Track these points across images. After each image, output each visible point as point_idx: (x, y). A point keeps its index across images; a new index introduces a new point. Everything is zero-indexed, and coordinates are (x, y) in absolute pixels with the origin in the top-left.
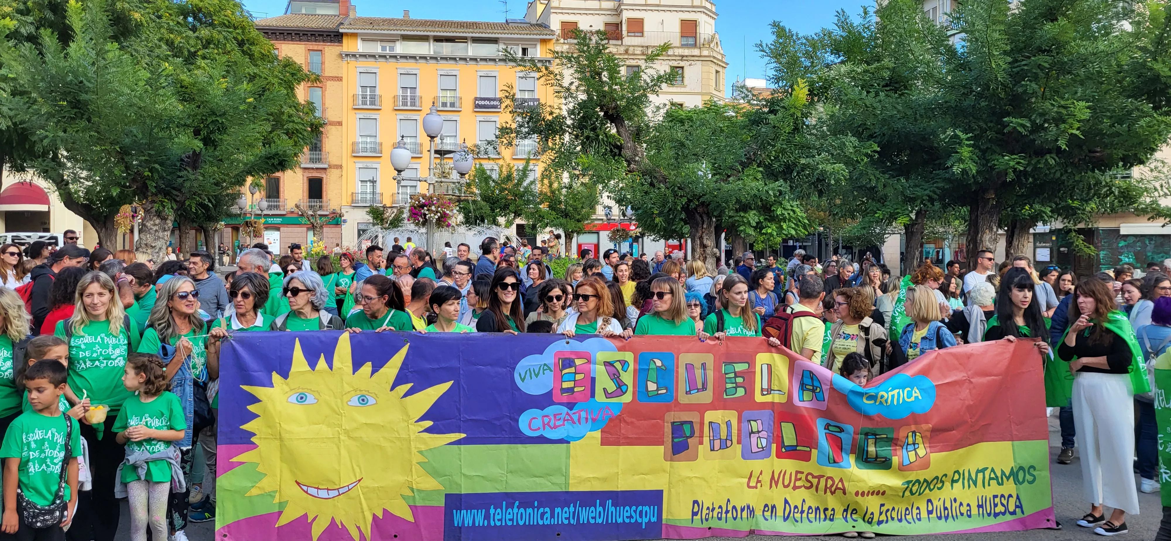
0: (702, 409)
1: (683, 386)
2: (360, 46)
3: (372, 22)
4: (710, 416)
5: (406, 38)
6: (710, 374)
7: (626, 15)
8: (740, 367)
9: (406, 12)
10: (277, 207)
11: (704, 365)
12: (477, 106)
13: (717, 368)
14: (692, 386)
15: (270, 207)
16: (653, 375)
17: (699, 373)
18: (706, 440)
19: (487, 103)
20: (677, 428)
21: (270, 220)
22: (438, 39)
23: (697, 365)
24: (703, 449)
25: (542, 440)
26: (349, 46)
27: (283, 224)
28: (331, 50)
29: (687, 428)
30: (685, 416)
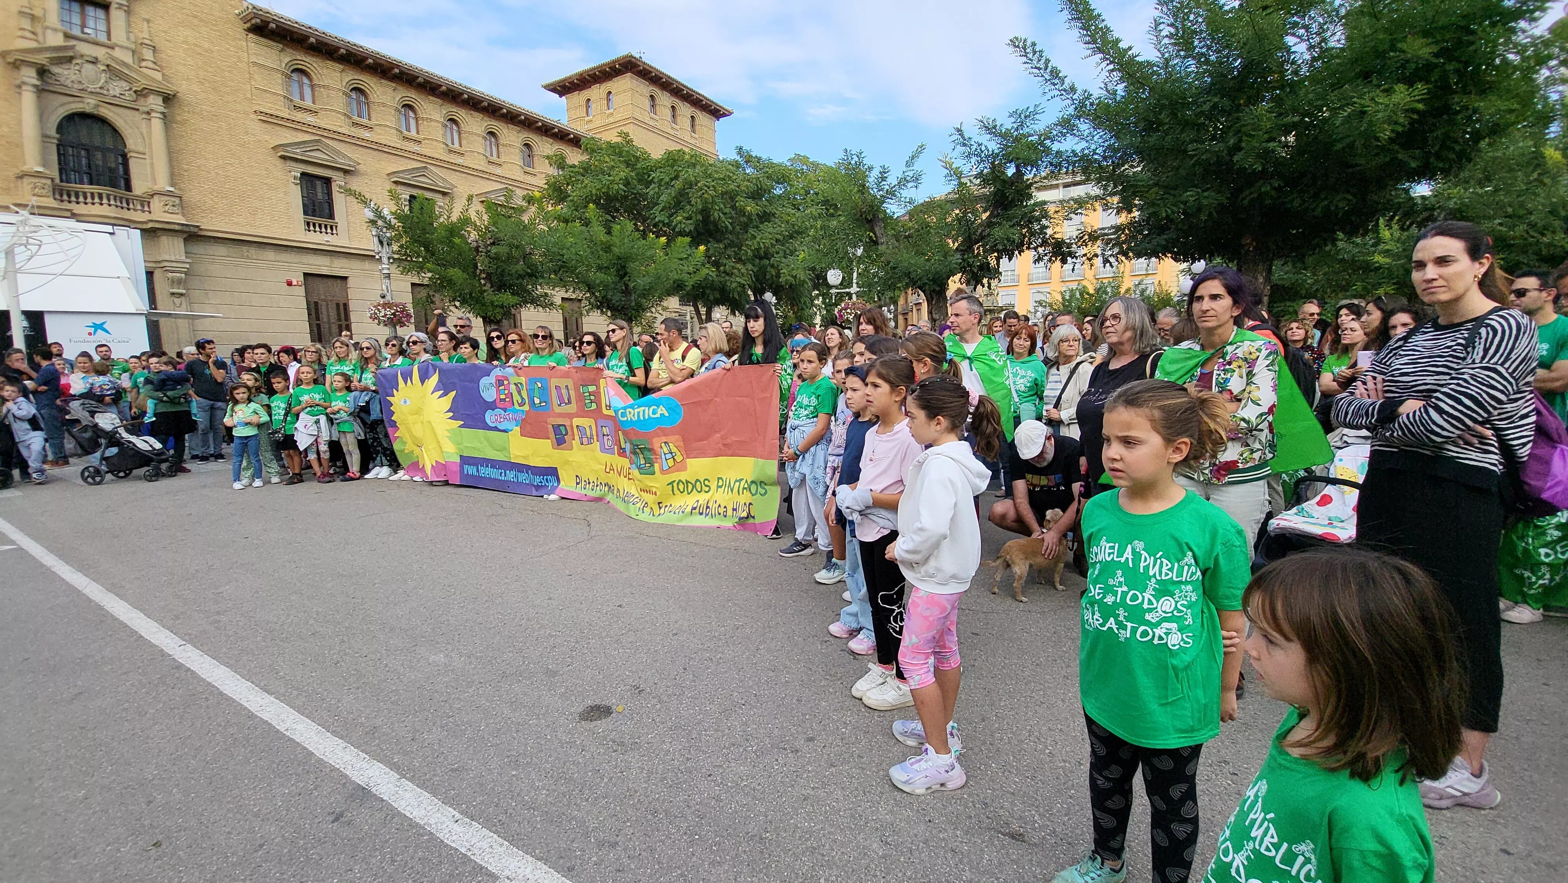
0: (571, 416)
1: (556, 401)
4: (576, 421)
6: (572, 393)
8: (592, 388)
11: (567, 386)
13: (577, 390)
14: (562, 401)
16: (536, 391)
17: (564, 391)
18: (577, 437)
20: (556, 428)
23: (563, 387)
24: (576, 443)
25: (496, 429)
29: (562, 428)
30: (560, 421)
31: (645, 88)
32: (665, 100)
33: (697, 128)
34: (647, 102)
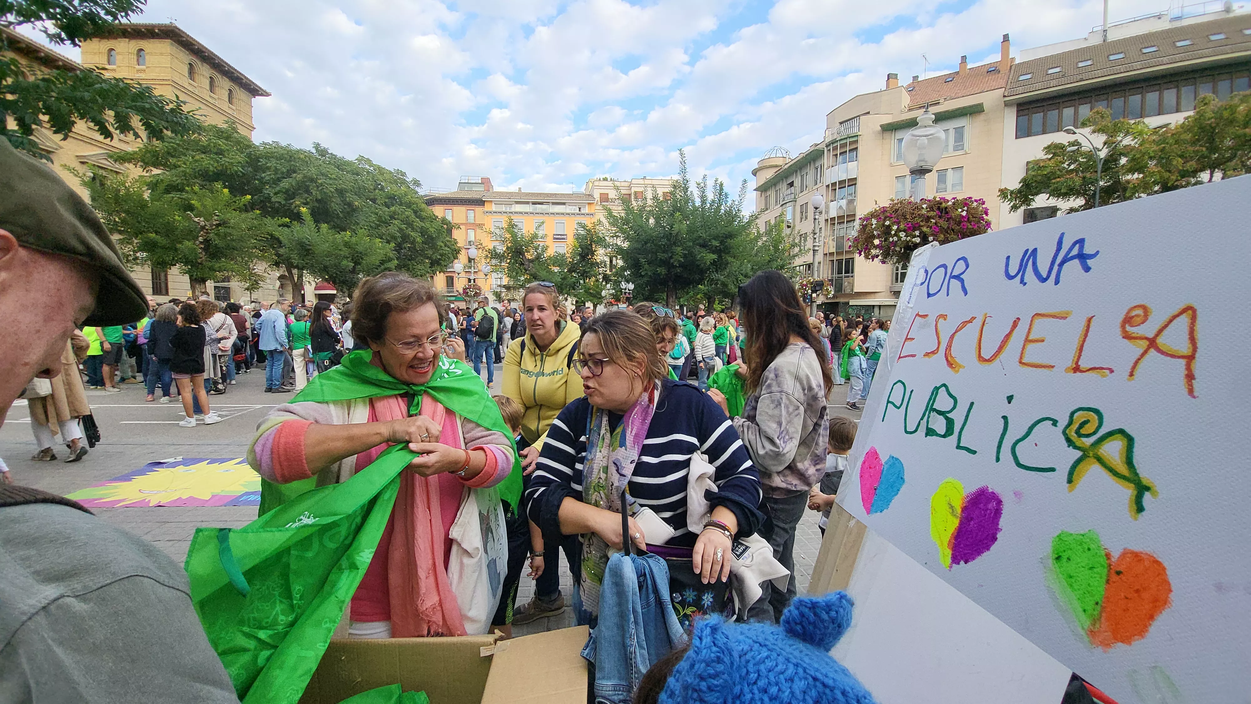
2: (494, 208)
3: (501, 194)
5: (517, 203)
7: (633, 190)
9: (520, 189)
10: (453, 292)
12: (555, 238)
15: (449, 292)
19: (559, 237)
21: (449, 298)
22: (534, 203)
26: (487, 207)
27: (455, 301)
28: (479, 209)
31: (185, 57)
32: (204, 71)
33: (234, 100)
34: (185, 70)
